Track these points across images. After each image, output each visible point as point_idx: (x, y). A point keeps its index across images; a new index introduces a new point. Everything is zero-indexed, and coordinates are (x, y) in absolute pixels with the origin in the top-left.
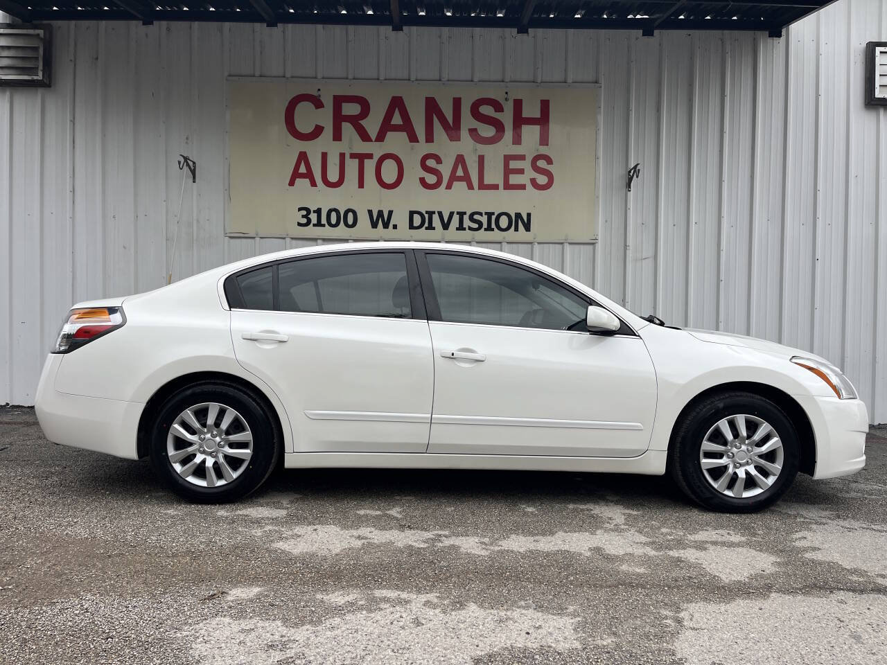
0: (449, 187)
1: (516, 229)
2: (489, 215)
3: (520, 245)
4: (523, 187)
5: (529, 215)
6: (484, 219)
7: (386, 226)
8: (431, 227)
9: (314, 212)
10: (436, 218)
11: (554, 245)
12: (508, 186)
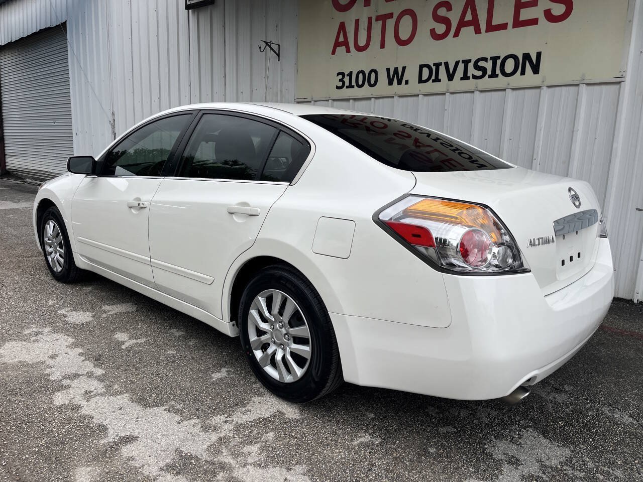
0: (456, 35)
1: (523, 73)
2: (494, 59)
3: (526, 91)
4: (534, 22)
5: (539, 55)
6: (488, 65)
7: (399, 83)
8: (437, 80)
9: (348, 75)
10: (442, 69)
11: (567, 88)
12: (518, 23)
